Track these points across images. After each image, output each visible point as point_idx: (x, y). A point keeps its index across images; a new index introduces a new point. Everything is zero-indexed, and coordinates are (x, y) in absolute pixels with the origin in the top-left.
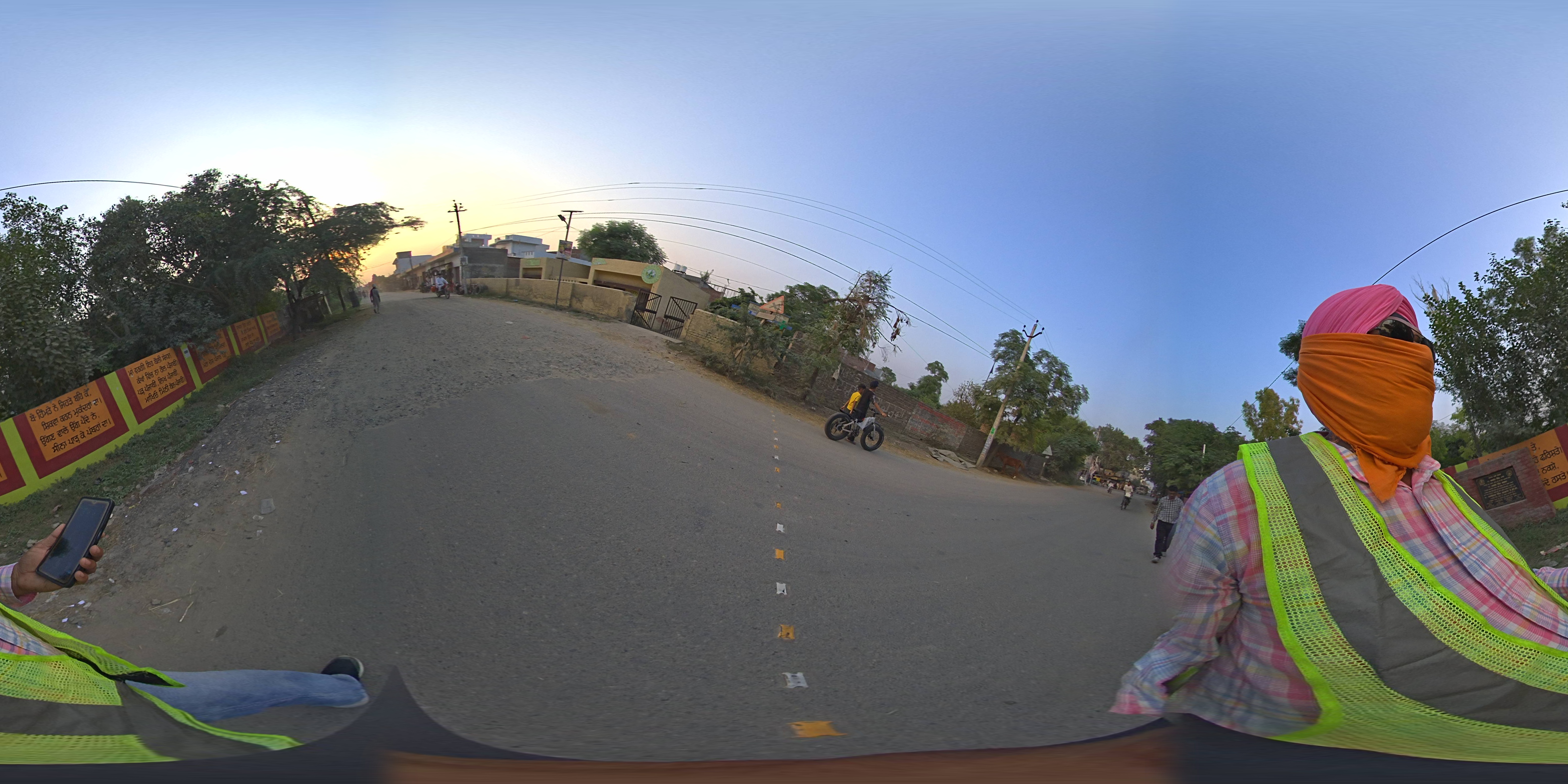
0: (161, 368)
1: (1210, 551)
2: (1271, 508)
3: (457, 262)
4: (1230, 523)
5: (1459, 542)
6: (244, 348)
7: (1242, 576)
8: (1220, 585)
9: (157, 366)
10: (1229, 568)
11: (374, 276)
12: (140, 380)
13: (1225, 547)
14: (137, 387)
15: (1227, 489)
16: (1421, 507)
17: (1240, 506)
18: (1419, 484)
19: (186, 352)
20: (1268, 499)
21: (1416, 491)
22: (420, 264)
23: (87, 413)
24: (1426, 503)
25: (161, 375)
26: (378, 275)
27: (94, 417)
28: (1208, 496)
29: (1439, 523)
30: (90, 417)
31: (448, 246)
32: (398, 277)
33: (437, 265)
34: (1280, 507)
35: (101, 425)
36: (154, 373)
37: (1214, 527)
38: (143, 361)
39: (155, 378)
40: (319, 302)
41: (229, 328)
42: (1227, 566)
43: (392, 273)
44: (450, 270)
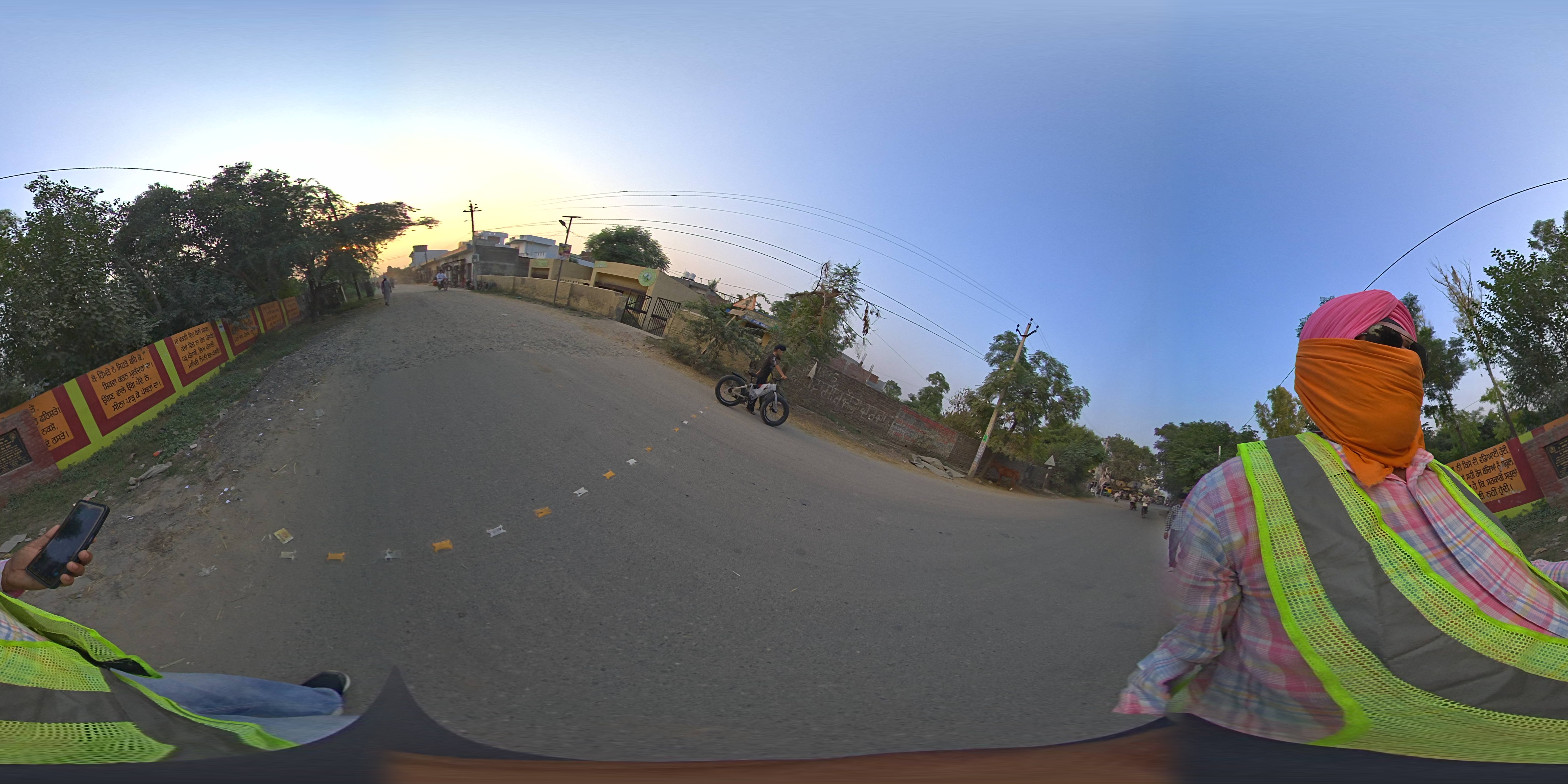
0: (201, 339)
1: (1208, 542)
2: (1268, 501)
3: (469, 259)
4: (1228, 515)
5: (1455, 535)
6: (269, 327)
7: (1241, 568)
8: (1220, 577)
9: (197, 338)
10: (1228, 559)
11: (389, 267)
12: (184, 348)
13: (1223, 539)
14: (181, 354)
15: (1225, 483)
16: (1415, 501)
17: (1237, 498)
18: (1413, 478)
19: (221, 327)
20: (1264, 492)
21: (1410, 485)
22: (435, 259)
23: (141, 375)
24: (1421, 497)
25: (201, 345)
26: (393, 267)
27: (147, 379)
28: (1207, 491)
29: (1434, 516)
30: (144, 379)
31: (464, 243)
32: (413, 269)
33: (451, 260)
34: (1277, 500)
35: (153, 386)
36: (195, 343)
37: (1212, 519)
38: (186, 332)
39: (196, 348)
40: (337, 291)
41: (256, 309)
42: (1225, 558)
43: (408, 266)
44: (463, 266)
